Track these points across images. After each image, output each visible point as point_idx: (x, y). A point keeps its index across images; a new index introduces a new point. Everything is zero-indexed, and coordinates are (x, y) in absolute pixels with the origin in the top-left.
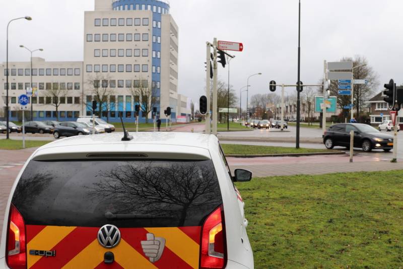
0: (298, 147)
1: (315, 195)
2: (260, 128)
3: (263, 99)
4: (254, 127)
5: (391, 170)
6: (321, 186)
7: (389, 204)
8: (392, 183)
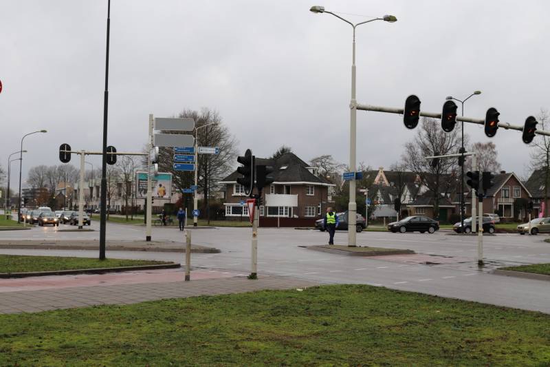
0: (102, 257)
1: (121, 339)
2: (42, 224)
3: (49, 174)
4: (33, 222)
5: (246, 291)
6: (133, 324)
7: (237, 348)
8: (245, 313)
